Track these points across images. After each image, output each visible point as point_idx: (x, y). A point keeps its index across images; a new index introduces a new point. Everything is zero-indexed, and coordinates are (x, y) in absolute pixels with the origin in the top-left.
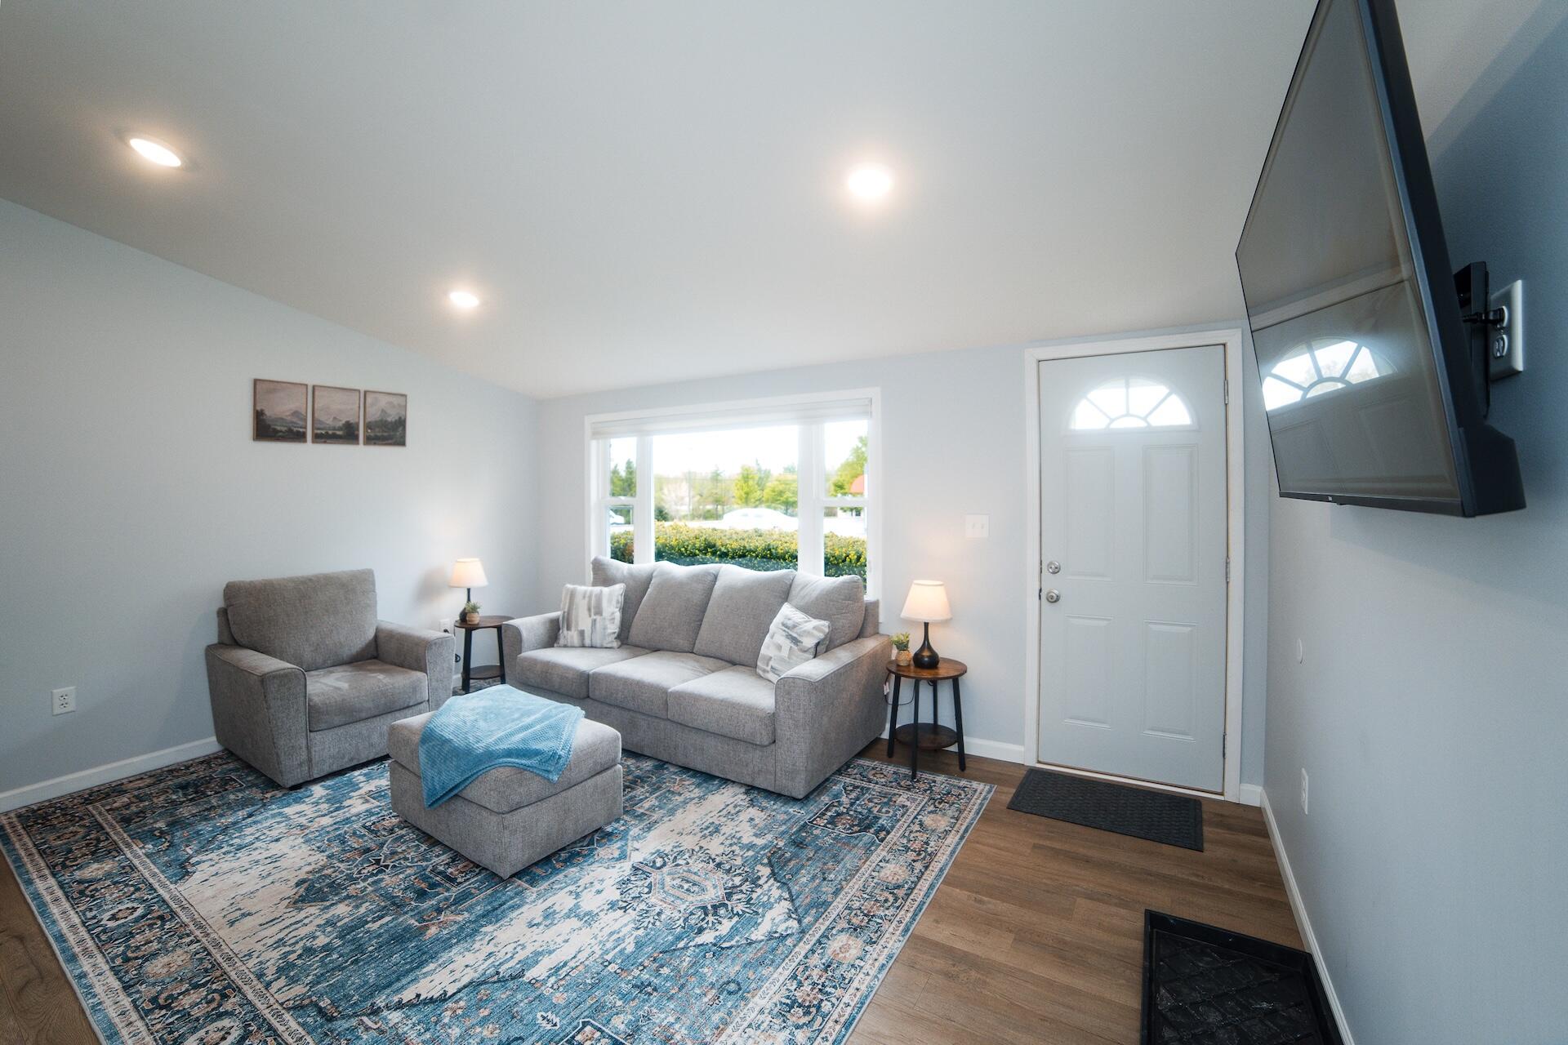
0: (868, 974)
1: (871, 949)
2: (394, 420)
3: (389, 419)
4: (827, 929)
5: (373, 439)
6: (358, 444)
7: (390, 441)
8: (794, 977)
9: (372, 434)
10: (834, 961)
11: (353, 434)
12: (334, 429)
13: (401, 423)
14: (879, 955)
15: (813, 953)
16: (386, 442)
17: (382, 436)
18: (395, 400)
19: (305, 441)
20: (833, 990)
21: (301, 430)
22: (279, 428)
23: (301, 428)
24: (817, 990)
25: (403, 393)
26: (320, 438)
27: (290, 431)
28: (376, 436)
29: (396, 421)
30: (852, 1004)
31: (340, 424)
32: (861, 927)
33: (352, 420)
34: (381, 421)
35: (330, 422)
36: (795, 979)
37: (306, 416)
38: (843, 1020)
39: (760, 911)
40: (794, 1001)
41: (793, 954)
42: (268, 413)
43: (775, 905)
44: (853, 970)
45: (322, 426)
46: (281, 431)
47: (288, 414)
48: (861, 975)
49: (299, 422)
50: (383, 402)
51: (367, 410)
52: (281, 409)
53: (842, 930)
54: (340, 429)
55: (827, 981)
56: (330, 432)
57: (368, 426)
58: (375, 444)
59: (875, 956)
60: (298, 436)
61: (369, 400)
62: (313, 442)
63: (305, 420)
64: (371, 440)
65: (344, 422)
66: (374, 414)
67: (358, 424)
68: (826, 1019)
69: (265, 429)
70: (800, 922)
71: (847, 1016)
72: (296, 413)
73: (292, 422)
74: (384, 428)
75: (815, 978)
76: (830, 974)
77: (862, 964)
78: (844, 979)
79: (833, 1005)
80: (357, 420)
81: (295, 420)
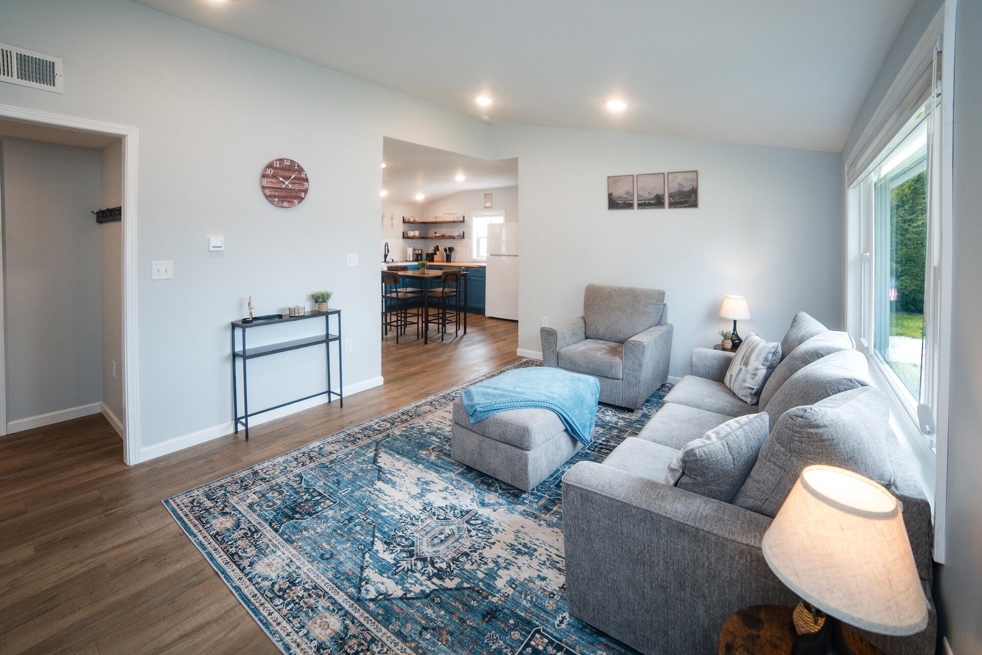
0: (288, 635)
1: (312, 645)
2: (688, 190)
3: (685, 190)
4: (354, 617)
5: (674, 204)
6: (664, 208)
7: (686, 205)
8: (315, 587)
9: (673, 201)
10: (315, 615)
11: (661, 201)
12: (649, 200)
13: (694, 192)
14: (302, 649)
15: (332, 603)
16: (683, 205)
17: (680, 201)
18: (689, 176)
19: (633, 209)
20: (288, 608)
21: (631, 202)
22: (619, 202)
23: (630, 201)
24: (295, 599)
25: (695, 170)
26: (643, 205)
27: (625, 203)
28: (675, 201)
29: (690, 190)
30: (269, 618)
31: (653, 196)
32: (343, 645)
33: (660, 193)
34: (679, 191)
35: (646, 196)
36: (313, 588)
37: (634, 193)
38: (261, 609)
39: (397, 577)
40: (295, 585)
41: (338, 590)
42: (614, 194)
43: (401, 587)
44: (299, 625)
45: (642, 199)
46: (621, 204)
47: (623, 193)
48: (290, 630)
49: (629, 198)
50: (680, 178)
51: (670, 185)
52: (620, 191)
53: (346, 628)
54: (652, 199)
55: (299, 606)
56: (647, 202)
57: (670, 196)
58: (675, 207)
59: (303, 646)
60: (629, 206)
61: (670, 178)
62: (638, 209)
63: (633, 196)
64: (672, 205)
65: (654, 195)
66: (674, 187)
67: (663, 195)
68: (268, 599)
69: (614, 204)
70: (371, 600)
71: (262, 611)
72: (628, 193)
73: (626, 198)
74: (681, 196)
75: (307, 600)
76: (305, 610)
77: (301, 634)
78: (294, 618)
79: (277, 606)
80: (663, 193)
81: (627, 197)
